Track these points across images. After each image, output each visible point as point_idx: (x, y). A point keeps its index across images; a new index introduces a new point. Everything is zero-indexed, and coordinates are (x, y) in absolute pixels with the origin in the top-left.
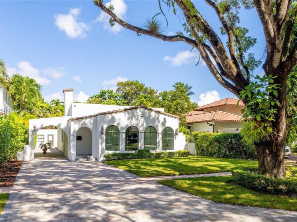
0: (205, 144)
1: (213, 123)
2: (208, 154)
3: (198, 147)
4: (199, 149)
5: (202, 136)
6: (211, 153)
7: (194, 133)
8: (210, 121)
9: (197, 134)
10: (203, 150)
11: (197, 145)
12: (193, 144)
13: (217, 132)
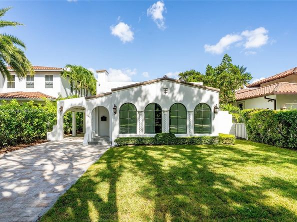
0: (261, 126)
1: (274, 97)
2: (266, 140)
3: (250, 130)
4: (251, 132)
5: (256, 115)
6: (271, 140)
7: (245, 111)
8: (270, 94)
9: (248, 113)
10: (258, 134)
11: (249, 127)
12: (243, 126)
13: (282, 109)
